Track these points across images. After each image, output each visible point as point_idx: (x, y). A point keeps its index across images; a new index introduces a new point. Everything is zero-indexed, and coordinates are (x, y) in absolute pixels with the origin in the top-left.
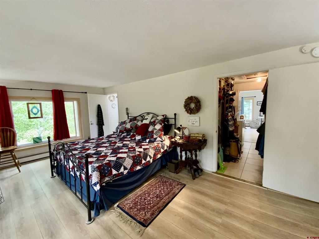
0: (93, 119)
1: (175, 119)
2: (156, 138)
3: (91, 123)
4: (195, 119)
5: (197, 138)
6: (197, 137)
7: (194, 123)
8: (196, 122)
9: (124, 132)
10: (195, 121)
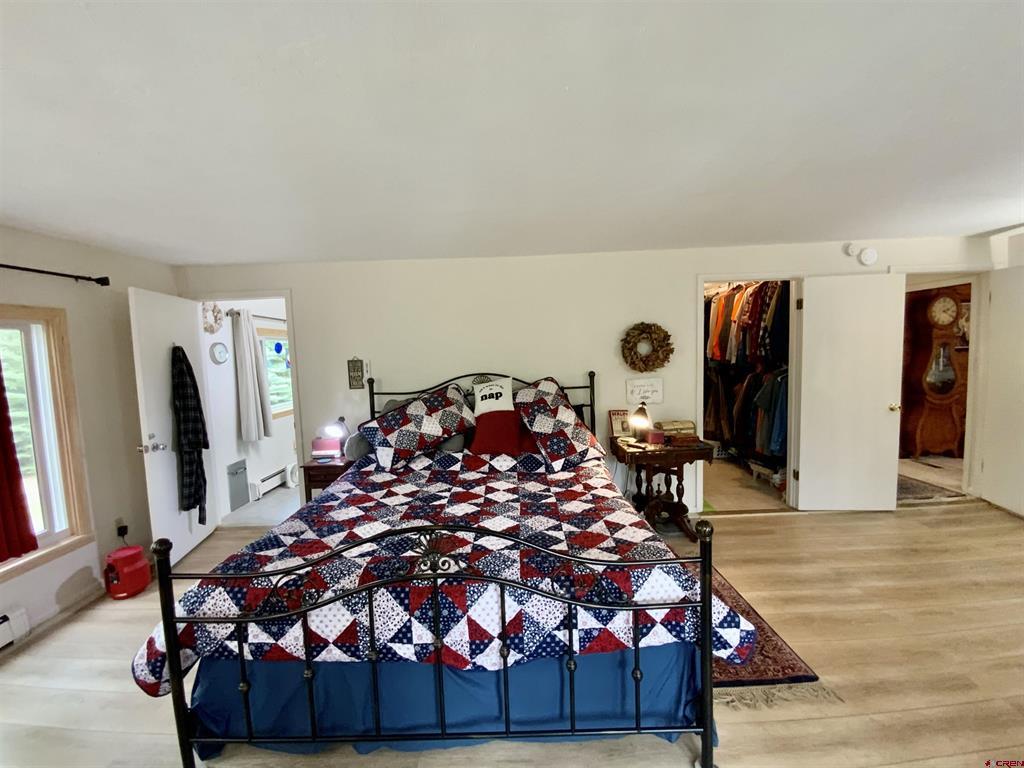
0: (154, 420)
1: (592, 387)
2: (584, 453)
3: (153, 441)
4: (652, 385)
5: (683, 432)
6: (681, 429)
7: (647, 394)
8: (653, 391)
9: (418, 453)
10: (650, 389)
